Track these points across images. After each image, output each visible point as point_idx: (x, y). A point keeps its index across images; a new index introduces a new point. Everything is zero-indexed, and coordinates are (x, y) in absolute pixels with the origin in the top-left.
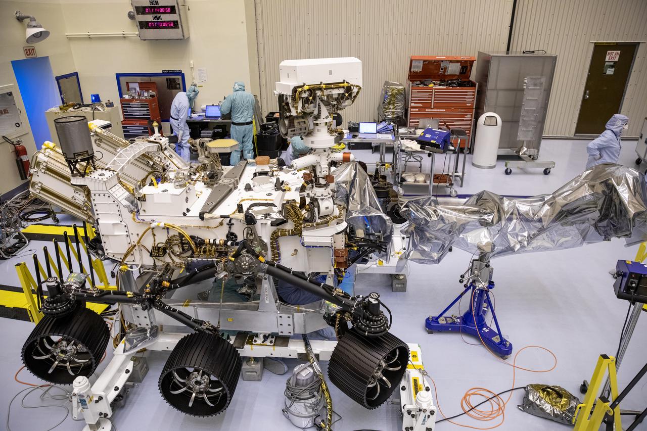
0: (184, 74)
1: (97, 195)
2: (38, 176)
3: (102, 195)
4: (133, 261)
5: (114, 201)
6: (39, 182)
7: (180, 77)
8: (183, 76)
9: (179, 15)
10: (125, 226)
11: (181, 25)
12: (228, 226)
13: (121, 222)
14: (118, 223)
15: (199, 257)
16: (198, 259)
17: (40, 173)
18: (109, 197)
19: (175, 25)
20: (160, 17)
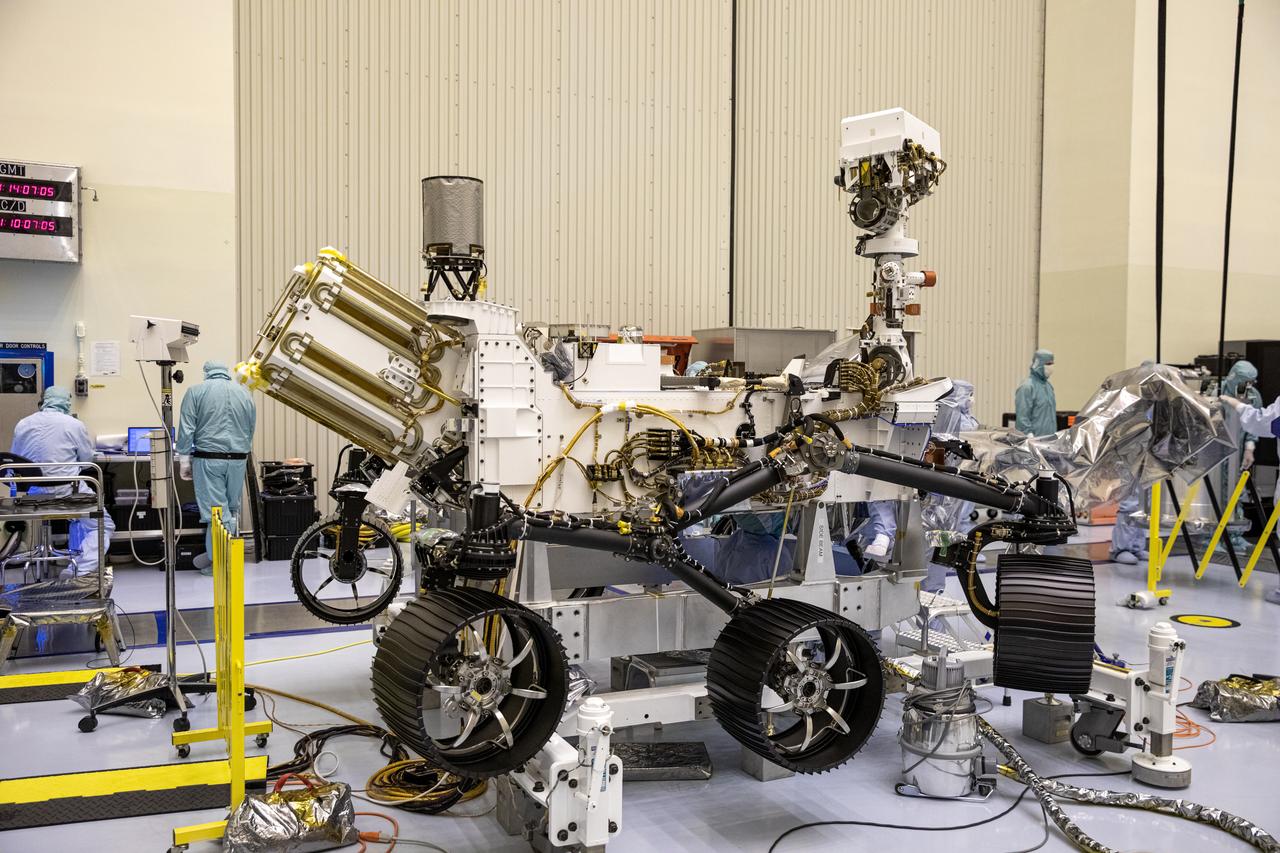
0: (52, 354)
1: (492, 344)
2: (307, 318)
3: (502, 344)
4: (539, 505)
5: (527, 359)
6: (306, 334)
7: (39, 362)
8: (49, 359)
9: (80, 205)
10: (539, 418)
11: (80, 230)
12: (742, 410)
13: (532, 406)
14: (527, 410)
15: (703, 469)
16: (705, 471)
17: (314, 311)
18: (518, 347)
19: (62, 227)
20: (22, 206)
